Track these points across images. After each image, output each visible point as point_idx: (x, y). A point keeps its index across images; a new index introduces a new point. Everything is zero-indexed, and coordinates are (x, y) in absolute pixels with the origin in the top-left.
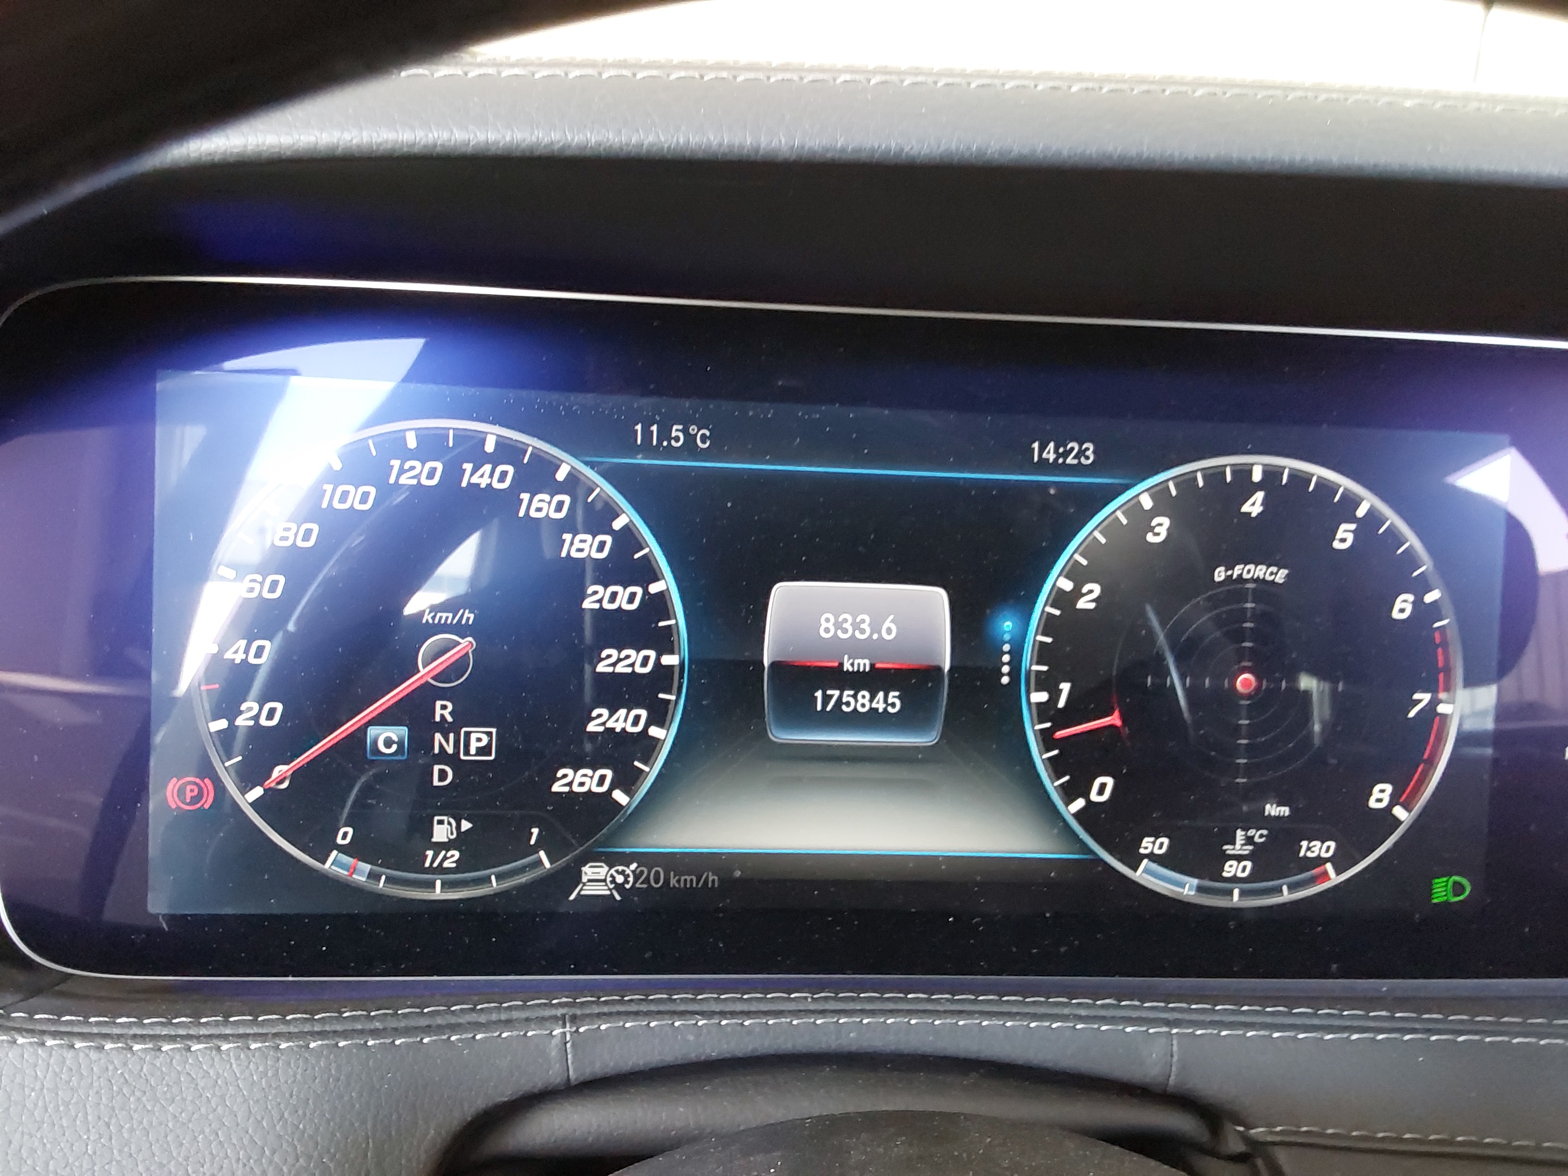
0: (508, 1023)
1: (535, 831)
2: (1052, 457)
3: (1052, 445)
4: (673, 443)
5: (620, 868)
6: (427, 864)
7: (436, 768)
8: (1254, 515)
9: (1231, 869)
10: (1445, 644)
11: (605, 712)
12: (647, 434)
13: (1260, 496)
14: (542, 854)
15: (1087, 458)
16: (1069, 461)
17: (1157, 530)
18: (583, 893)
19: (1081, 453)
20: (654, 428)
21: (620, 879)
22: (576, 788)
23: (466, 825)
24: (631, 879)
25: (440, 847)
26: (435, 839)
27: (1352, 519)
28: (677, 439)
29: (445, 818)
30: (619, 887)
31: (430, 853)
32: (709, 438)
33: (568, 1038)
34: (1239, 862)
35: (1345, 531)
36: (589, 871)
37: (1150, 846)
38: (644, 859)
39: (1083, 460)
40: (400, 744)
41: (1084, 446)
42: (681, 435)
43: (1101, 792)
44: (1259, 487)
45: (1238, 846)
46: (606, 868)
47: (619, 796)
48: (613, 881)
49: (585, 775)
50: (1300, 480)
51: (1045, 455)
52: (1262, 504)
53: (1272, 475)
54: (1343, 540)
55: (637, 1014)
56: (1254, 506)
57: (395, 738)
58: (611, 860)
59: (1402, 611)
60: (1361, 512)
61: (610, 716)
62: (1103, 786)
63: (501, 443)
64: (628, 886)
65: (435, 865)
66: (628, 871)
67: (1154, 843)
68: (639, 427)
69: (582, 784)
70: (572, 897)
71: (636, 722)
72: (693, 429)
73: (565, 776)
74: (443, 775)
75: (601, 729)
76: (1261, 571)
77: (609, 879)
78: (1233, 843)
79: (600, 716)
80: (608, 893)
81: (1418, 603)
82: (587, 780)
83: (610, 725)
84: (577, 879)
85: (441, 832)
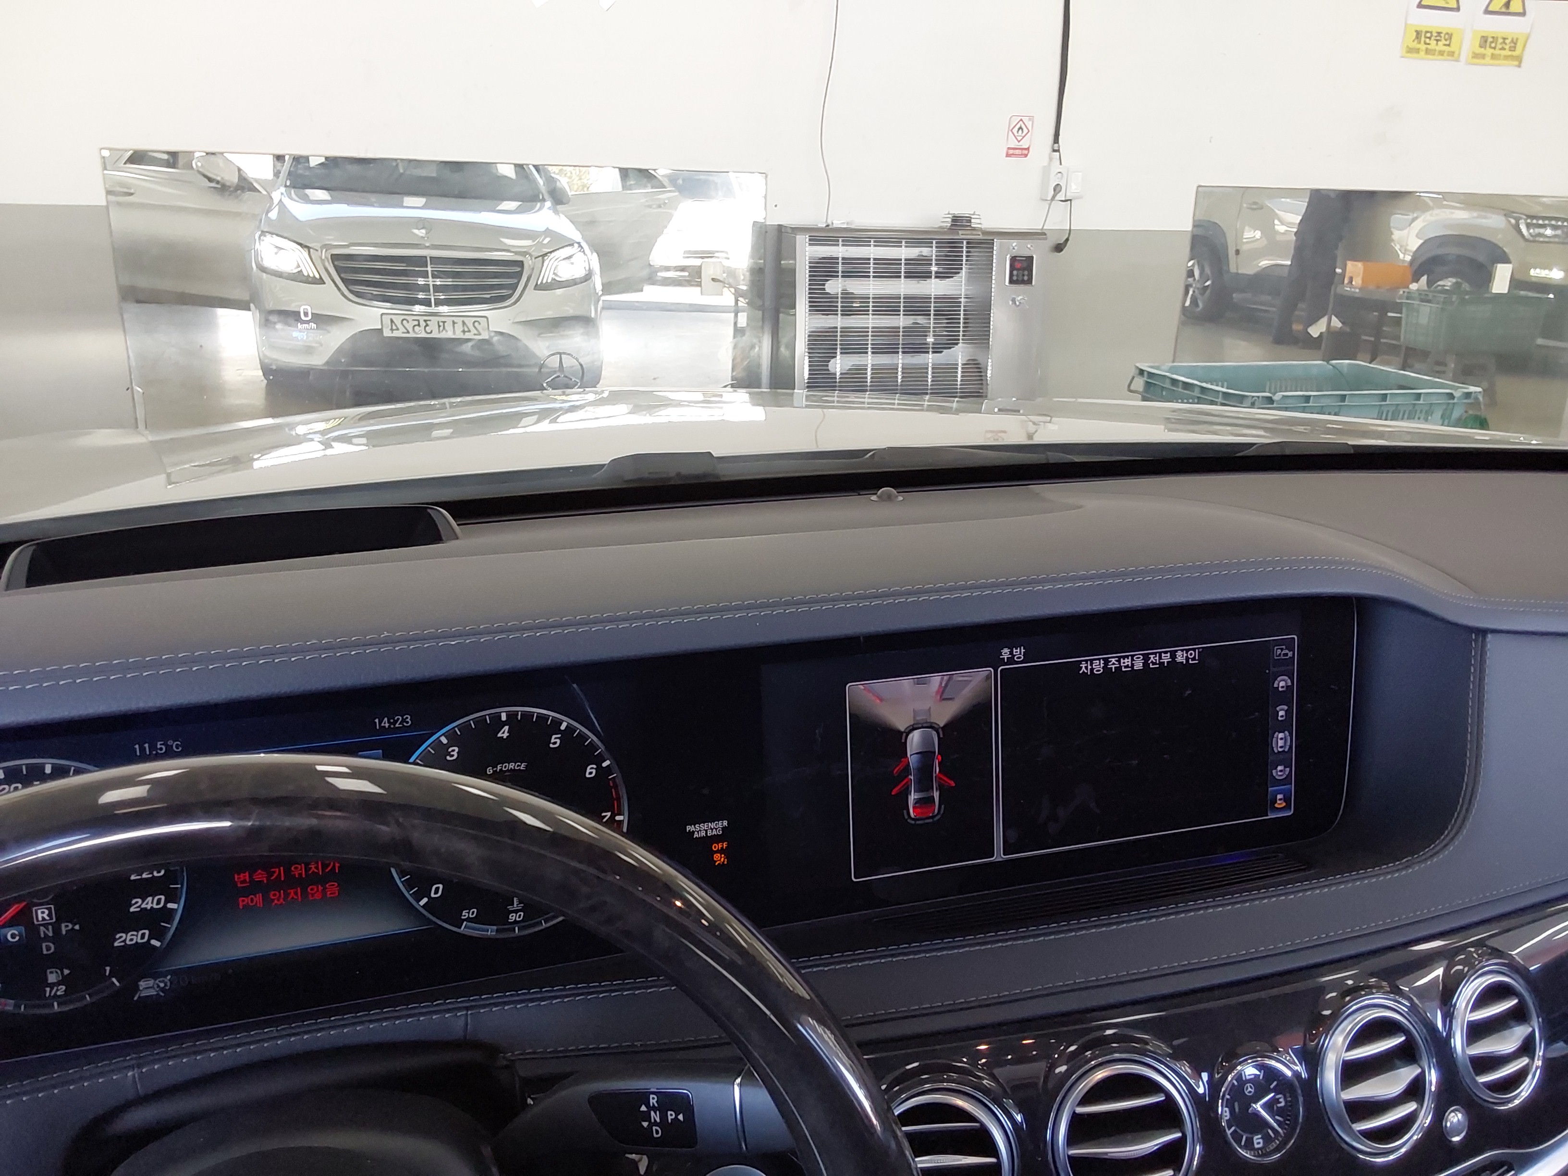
0: (101, 1075)
1: (108, 969)
2: (387, 725)
3: (386, 719)
4: (159, 751)
5: (161, 979)
6: (47, 995)
7: (44, 945)
8: (505, 737)
9: (512, 917)
10: (616, 786)
11: (140, 901)
12: (142, 749)
13: (506, 728)
14: (114, 980)
15: (407, 722)
16: (397, 725)
17: (452, 753)
18: (142, 995)
19: (404, 721)
20: (147, 745)
21: (162, 985)
22: (128, 942)
23: (66, 972)
24: (169, 984)
25: (52, 986)
26: (50, 981)
27: (559, 731)
28: (161, 749)
29: (53, 970)
30: (163, 990)
31: (48, 989)
32: (180, 746)
33: (136, 1076)
34: (516, 914)
35: (556, 738)
36: (142, 984)
37: (467, 914)
38: (173, 973)
39: (405, 724)
40: (20, 935)
41: (405, 717)
42: (164, 747)
43: (436, 892)
44: (504, 724)
45: (515, 906)
46: (153, 981)
47: (154, 942)
48: (158, 986)
49: (132, 935)
50: (527, 716)
51: (383, 725)
52: (508, 732)
53: (511, 716)
54: (555, 743)
55: (174, 1057)
56: (504, 733)
57: (16, 932)
58: (155, 976)
59: (591, 773)
60: (563, 727)
61: (143, 902)
62: (437, 889)
63: (54, 767)
64: (167, 988)
65: (53, 994)
66: (166, 980)
67: (469, 913)
68: (137, 746)
69: (131, 940)
70: (136, 998)
71: (158, 902)
72: (170, 743)
73: (121, 937)
74: (48, 949)
75: (138, 909)
76: (512, 766)
77: (155, 986)
78: (513, 904)
79: (137, 903)
80: (155, 993)
81: (599, 768)
82: (134, 937)
83: (143, 906)
84: (137, 989)
85: (52, 978)
